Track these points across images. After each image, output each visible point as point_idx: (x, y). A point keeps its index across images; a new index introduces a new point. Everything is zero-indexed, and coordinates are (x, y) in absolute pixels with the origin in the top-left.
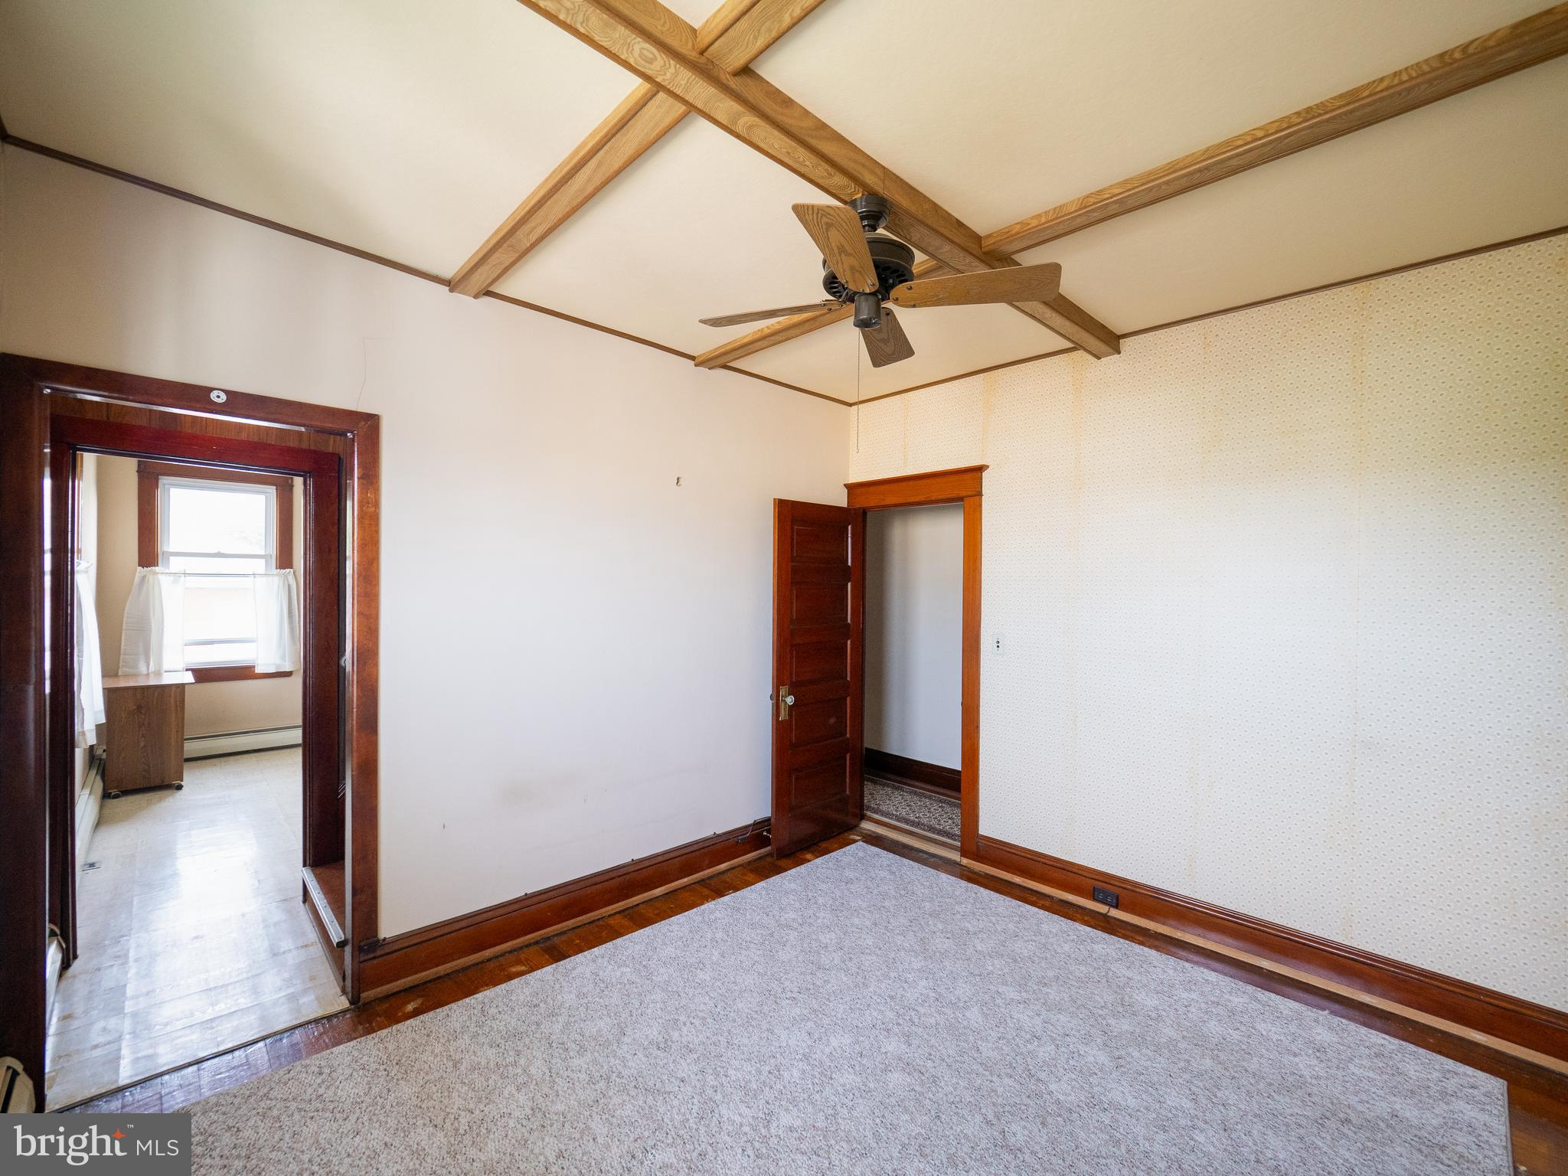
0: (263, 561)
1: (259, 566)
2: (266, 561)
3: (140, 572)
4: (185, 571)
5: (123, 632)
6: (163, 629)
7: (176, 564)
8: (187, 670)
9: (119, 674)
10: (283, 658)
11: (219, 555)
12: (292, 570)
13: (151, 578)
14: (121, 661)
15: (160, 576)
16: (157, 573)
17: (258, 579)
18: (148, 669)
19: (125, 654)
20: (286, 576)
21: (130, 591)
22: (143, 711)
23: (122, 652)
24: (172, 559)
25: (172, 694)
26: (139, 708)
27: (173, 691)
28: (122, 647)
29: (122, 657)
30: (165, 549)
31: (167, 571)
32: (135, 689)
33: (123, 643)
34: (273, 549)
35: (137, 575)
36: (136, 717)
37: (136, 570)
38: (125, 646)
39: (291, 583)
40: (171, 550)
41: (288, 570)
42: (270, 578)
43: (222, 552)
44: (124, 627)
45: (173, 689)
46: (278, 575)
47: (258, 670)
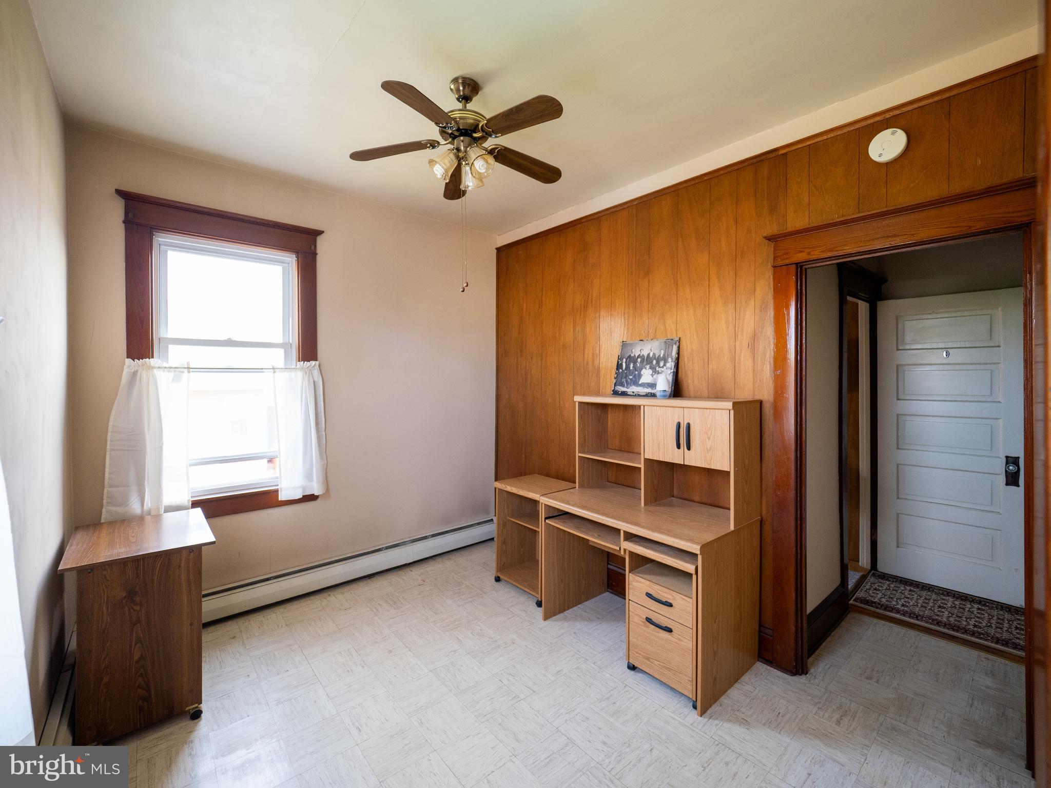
0: (280, 352)
1: (277, 357)
2: (286, 352)
3: (129, 367)
4: (188, 363)
5: (108, 453)
6: (161, 448)
7: (176, 355)
8: (195, 504)
9: (102, 521)
10: (309, 476)
11: (229, 343)
12: (317, 362)
13: (143, 374)
14: (105, 497)
15: (156, 372)
16: (153, 368)
17: (279, 375)
18: (143, 506)
19: (111, 486)
20: (310, 370)
21: (117, 391)
22: (138, 599)
23: (106, 483)
24: (172, 348)
25: (182, 565)
26: (131, 594)
27: (184, 559)
28: (107, 475)
29: (105, 491)
30: (163, 334)
31: (165, 365)
32: (122, 563)
33: (107, 470)
34: (294, 337)
35: (126, 370)
36: (126, 609)
37: (124, 364)
38: (110, 473)
39: (316, 379)
40: (169, 336)
41: (313, 363)
42: (293, 374)
43: (234, 339)
44: (108, 447)
45: (185, 554)
46: (301, 369)
47: (282, 497)
